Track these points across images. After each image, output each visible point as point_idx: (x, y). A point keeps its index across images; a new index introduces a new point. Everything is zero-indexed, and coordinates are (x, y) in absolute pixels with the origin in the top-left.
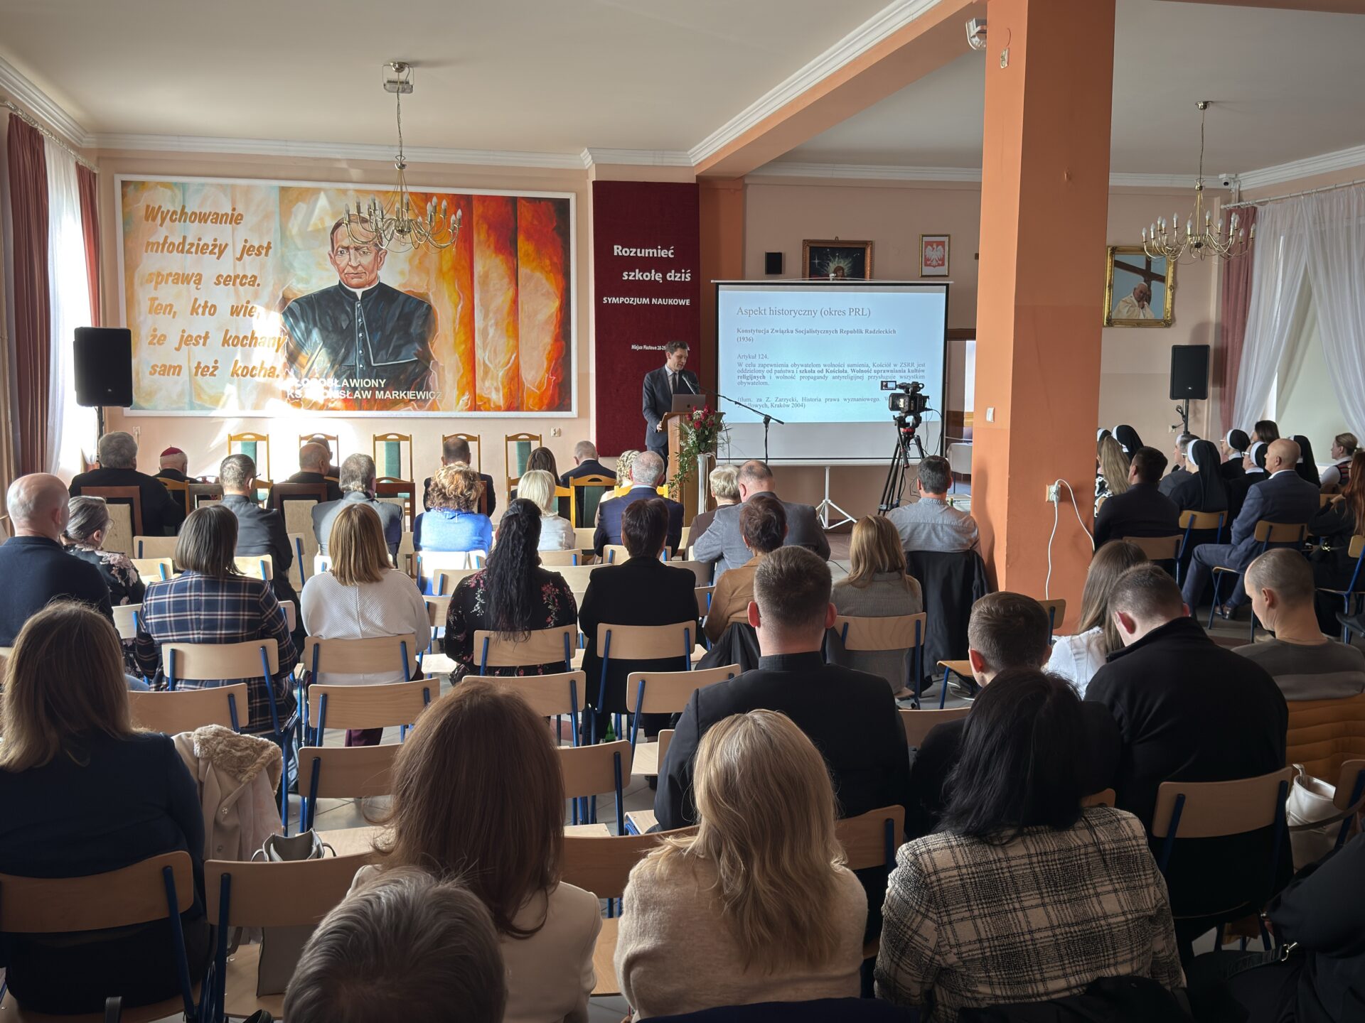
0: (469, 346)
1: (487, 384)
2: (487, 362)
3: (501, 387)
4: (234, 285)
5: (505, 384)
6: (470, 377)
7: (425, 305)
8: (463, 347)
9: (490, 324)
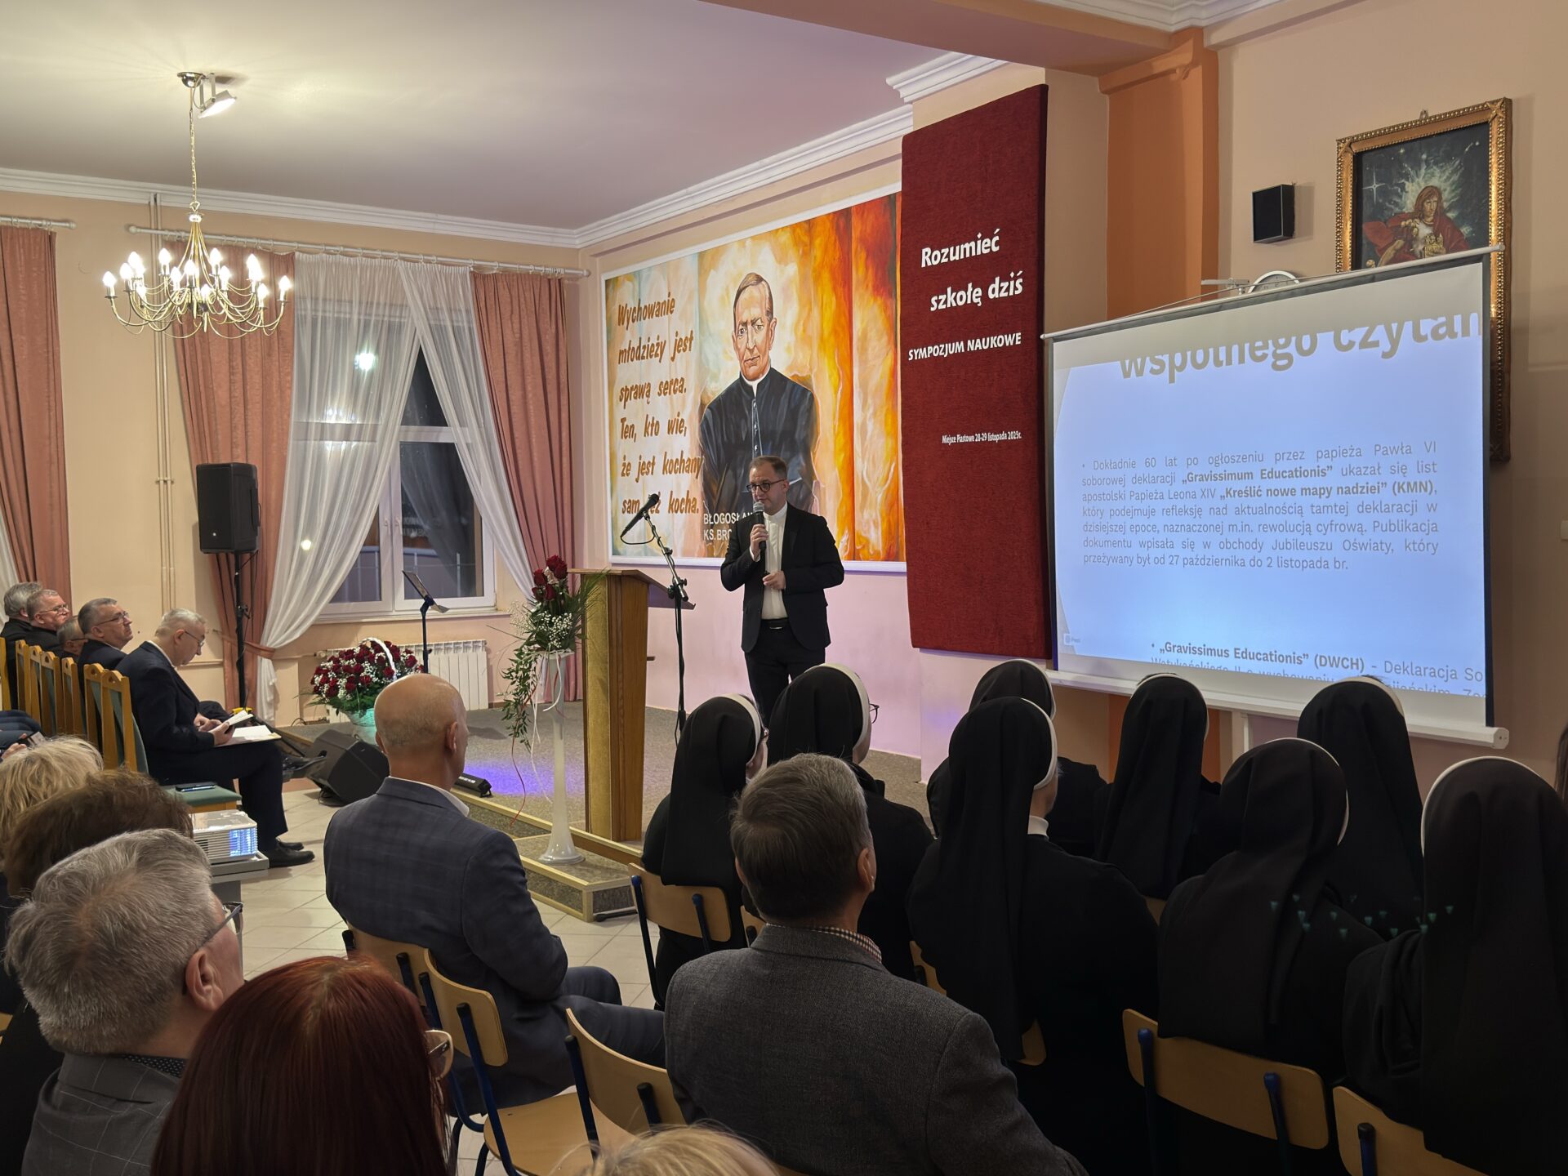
0: (848, 454)
1: (866, 515)
2: (866, 480)
3: (879, 519)
4: (670, 394)
5: (884, 515)
6: (849, 503)
7: (809, 394)
8: (843, 455)
9: (868, 415)
